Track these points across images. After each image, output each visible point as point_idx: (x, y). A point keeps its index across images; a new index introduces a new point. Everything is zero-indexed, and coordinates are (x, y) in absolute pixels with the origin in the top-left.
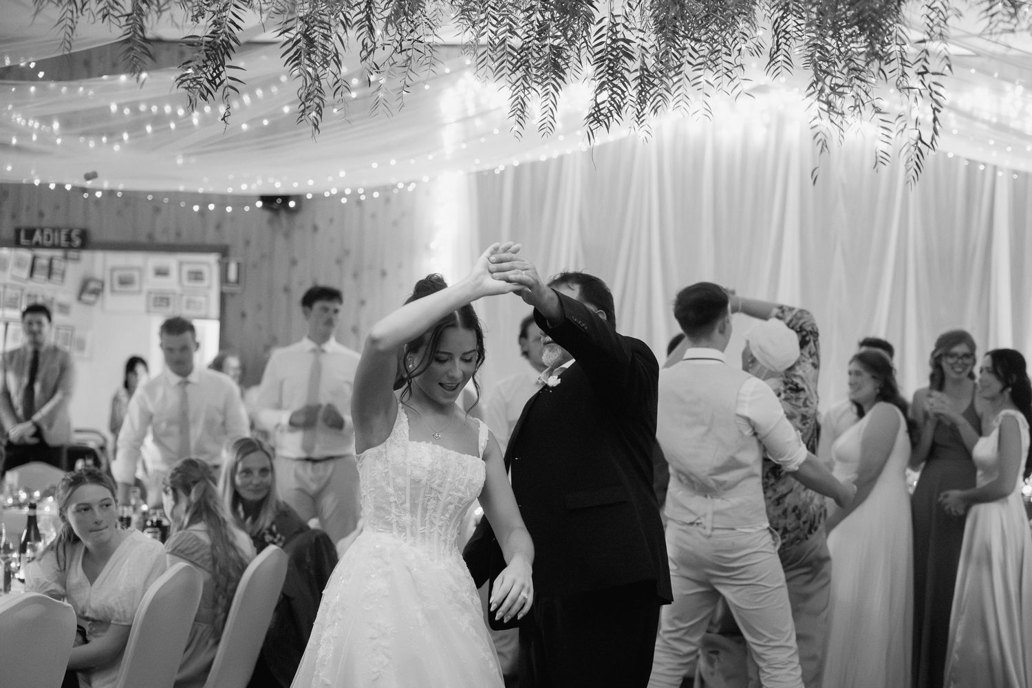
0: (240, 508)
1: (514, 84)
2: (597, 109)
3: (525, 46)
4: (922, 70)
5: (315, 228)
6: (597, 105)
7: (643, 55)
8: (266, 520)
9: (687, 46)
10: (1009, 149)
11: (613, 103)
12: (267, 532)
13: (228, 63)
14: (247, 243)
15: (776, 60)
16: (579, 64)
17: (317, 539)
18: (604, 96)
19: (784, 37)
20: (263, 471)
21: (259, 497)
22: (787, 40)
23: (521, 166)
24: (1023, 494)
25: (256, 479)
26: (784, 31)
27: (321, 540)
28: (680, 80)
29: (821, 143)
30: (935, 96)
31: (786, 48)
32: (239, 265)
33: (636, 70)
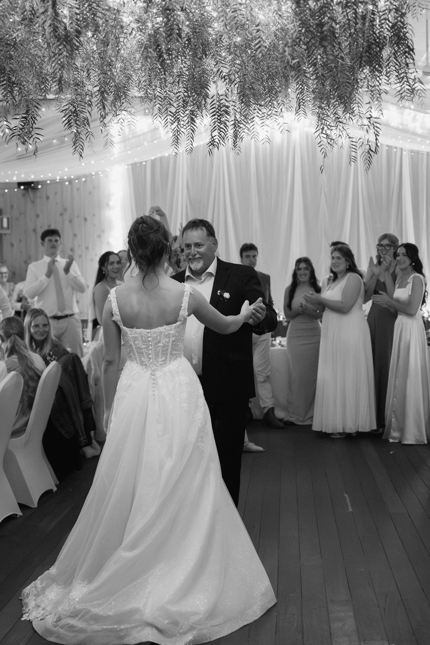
0: (33, 344)
1: (173, 130)
2: (212, 139)
3: (177, 111)
4: (369, 116)
5: (48, 198)
6: (212, 137)
7: (235, 113)
8: (47, 349)
9: (256, 108)
10: (409, 140)
11: (220, 136)
12: (48, 355)
13: (34, 126)
14: (12, 207)
15: (299, 113)
16: (202, 118)
17: (73, 358)
18: (216, 133)
19: (302, 102)
20: (45, 325)
21: (42, 338)
22: (304, 103)
23: (155, 159)
24: (423, 317)
25: (41, 329)
26: (302, 99)
27: (75, 358)
28: (253, 125)
29: (324, 153)
30: (375, 128)
31: (303, 107)
32: (8, 219)
33: (232, 121)
